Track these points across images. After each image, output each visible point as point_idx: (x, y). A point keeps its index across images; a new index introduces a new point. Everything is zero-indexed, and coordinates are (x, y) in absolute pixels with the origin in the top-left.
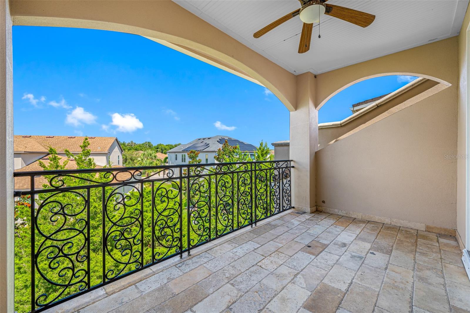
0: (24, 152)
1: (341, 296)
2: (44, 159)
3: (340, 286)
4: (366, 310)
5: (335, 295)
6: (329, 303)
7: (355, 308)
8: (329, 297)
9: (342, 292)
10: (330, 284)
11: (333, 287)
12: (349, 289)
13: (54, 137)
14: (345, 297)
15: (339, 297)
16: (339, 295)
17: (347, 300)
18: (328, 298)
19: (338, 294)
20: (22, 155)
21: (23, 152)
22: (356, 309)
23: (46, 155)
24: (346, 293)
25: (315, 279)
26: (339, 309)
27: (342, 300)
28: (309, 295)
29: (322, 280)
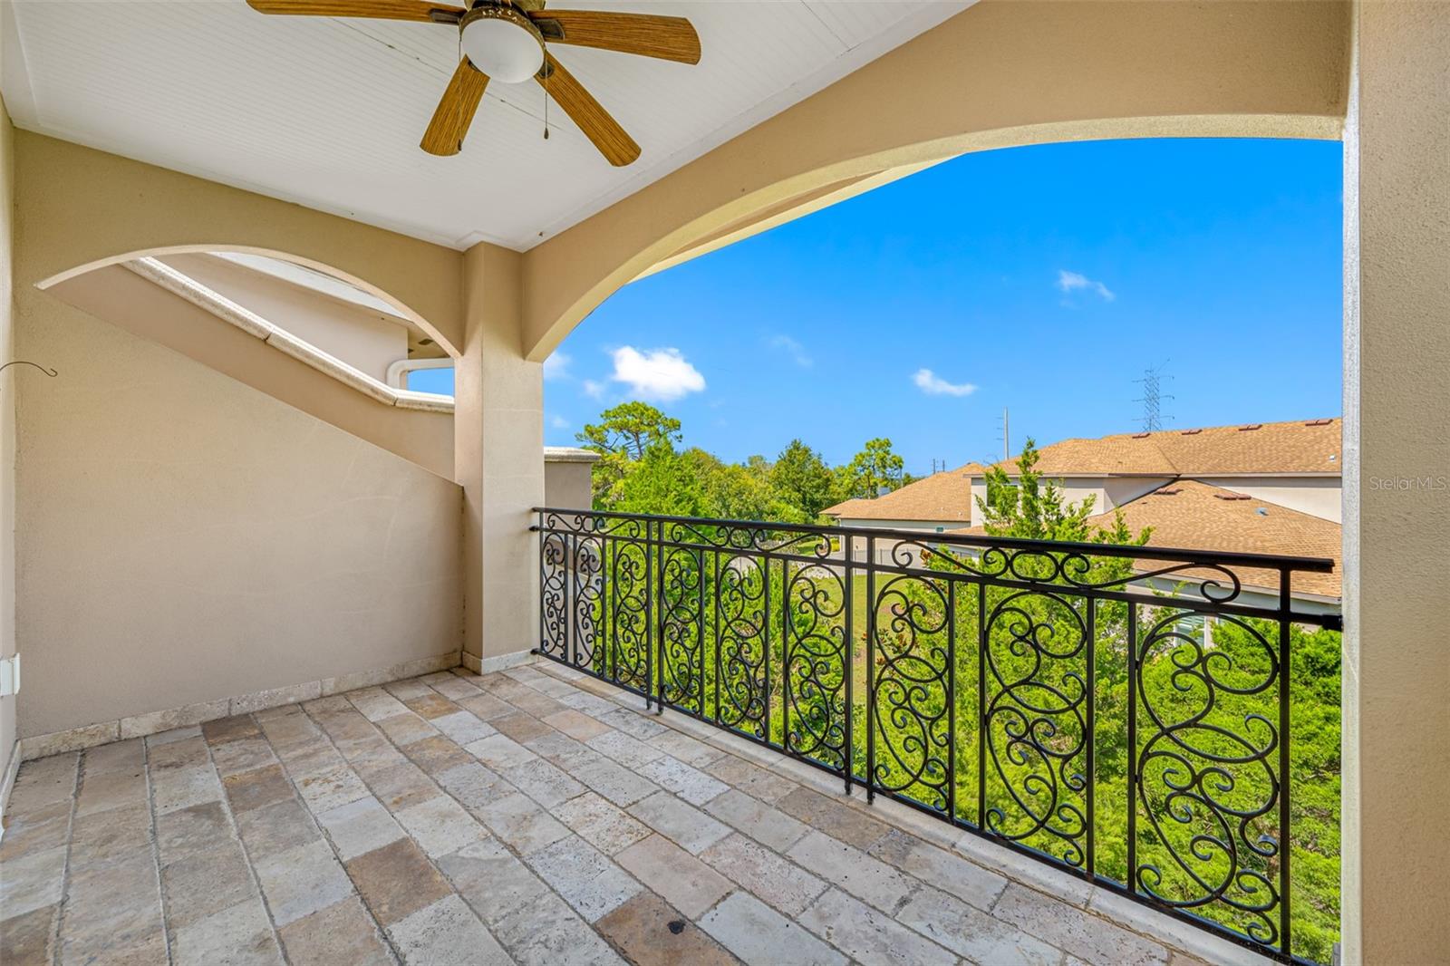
0: (1110, 474)
1: (380, 912)
2: (1159, 493)
3: (413, 926)
4: (303, 940)
5: (393, 901)
6: (382, 879)
7: (327, 920)
8: (396, 886)
9: (392, 919)
10: (434, 906)
11: (418, 908)
12: (386, 944)
13: (1200, 431)
14: (371, 919)
15: (381, 905)
16: (385, 908)
17: (359, 917)
18: (395, 883)
19: (390, 909)
20: (1105, 483)
21: (1107, 476)
22: (323, 922)
23: (1167, 481)
24: (381, 930)
25: (476, 881)
26: (353, 891)
27: (368, 909)
28: (429, 855)
29: (460, 896)
